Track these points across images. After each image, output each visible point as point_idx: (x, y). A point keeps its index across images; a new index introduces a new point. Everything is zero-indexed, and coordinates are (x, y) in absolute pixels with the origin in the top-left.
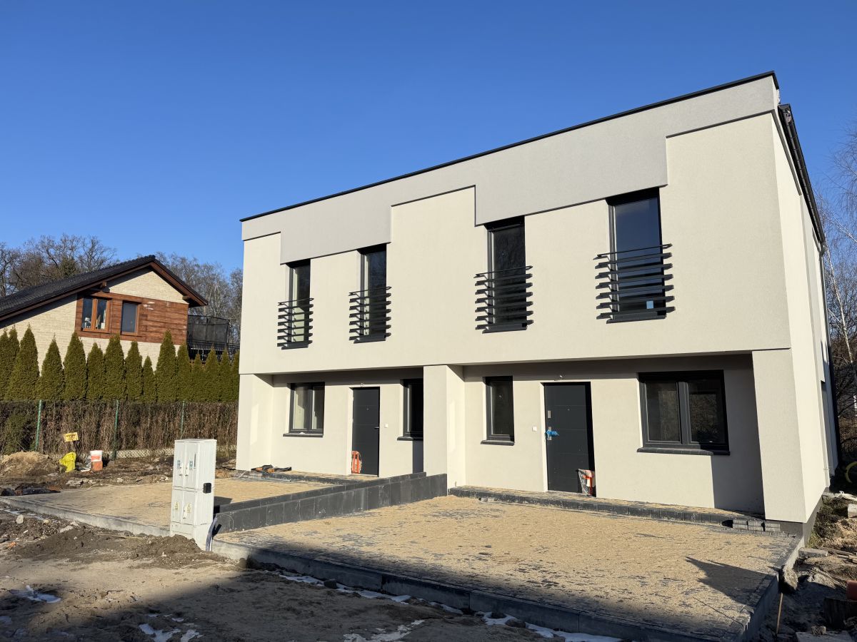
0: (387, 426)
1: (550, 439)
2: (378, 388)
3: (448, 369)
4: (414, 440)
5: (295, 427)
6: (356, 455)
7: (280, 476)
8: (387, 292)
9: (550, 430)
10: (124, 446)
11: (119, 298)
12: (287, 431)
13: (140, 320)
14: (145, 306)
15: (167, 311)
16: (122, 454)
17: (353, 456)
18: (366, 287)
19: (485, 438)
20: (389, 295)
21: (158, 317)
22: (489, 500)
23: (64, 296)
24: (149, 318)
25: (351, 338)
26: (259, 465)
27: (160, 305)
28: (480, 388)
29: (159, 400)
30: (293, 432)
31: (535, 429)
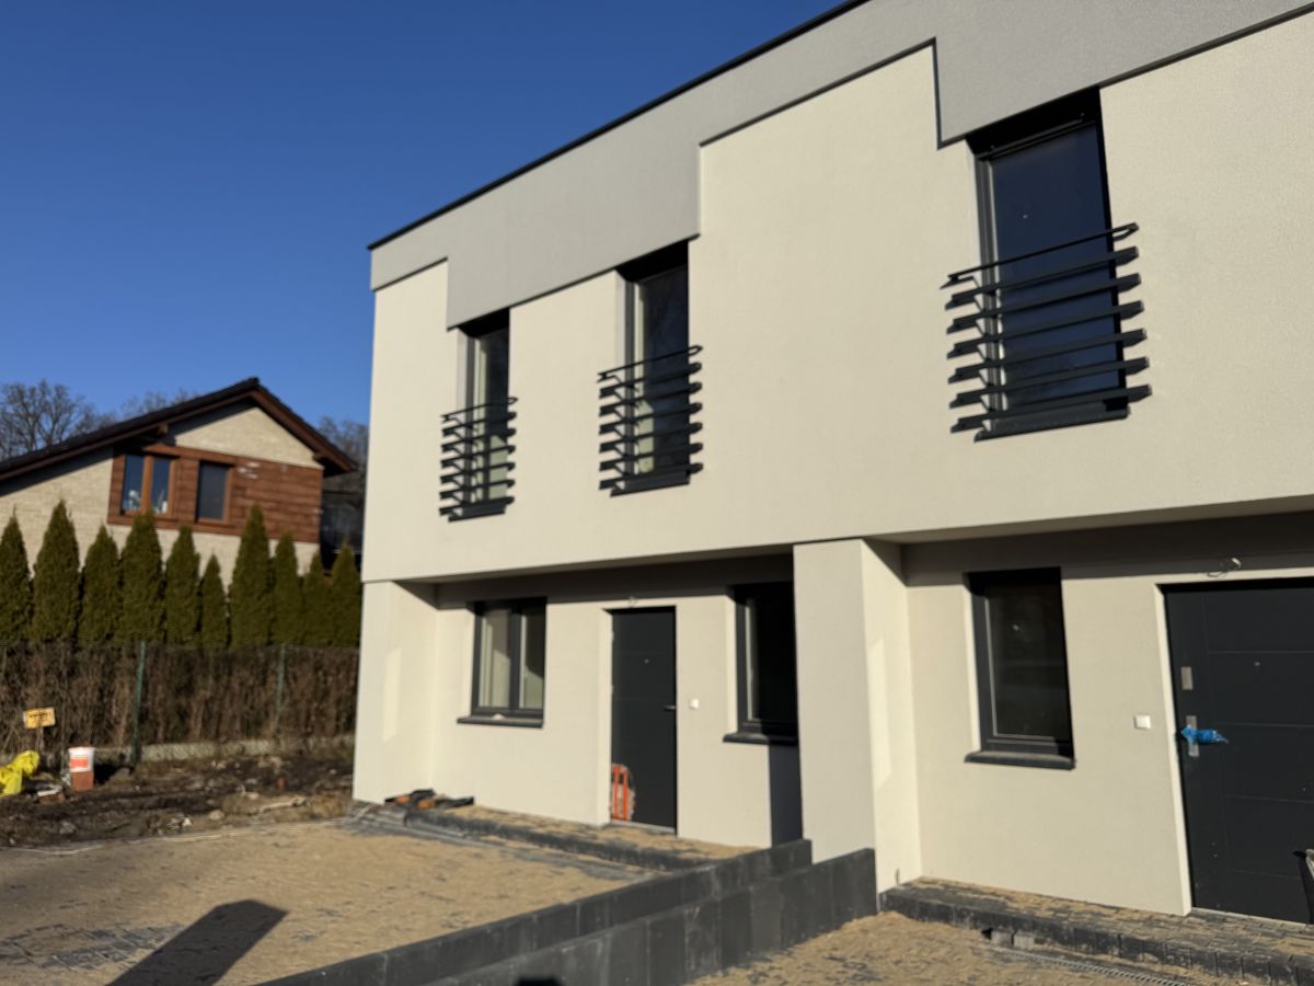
0: (695, 703)
1: (1194, 751)
2: (672, 610)
3: (866, 552)
4: (772, 744)
5: (483, 702)
6: (621, 777)
7: (445, 822)
8: (692, 360)
9: (1191, 726)
10: (160, 735)
11: (192, 455)
12: (465, 711)
13: (233, 496)
14: (242, 470)
15: (282, 481)
16: (152, 753)
17: (613, 775)
18: (639, 355)
19: (975, 745)
20: (696, 368)
21: (265, 491)
22: (1020, 941)
23: (86, 449)
24: (249, 492)
25: (604, 485)
26: (402, 789)
27: (269, 469)
28: (954, 604)
29: (235, 643)
30: (479, 714)
31: (1146, 722)
